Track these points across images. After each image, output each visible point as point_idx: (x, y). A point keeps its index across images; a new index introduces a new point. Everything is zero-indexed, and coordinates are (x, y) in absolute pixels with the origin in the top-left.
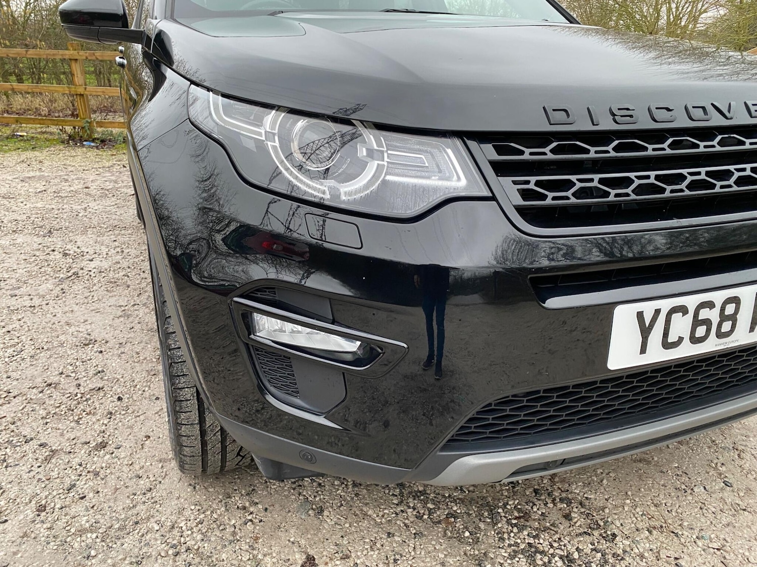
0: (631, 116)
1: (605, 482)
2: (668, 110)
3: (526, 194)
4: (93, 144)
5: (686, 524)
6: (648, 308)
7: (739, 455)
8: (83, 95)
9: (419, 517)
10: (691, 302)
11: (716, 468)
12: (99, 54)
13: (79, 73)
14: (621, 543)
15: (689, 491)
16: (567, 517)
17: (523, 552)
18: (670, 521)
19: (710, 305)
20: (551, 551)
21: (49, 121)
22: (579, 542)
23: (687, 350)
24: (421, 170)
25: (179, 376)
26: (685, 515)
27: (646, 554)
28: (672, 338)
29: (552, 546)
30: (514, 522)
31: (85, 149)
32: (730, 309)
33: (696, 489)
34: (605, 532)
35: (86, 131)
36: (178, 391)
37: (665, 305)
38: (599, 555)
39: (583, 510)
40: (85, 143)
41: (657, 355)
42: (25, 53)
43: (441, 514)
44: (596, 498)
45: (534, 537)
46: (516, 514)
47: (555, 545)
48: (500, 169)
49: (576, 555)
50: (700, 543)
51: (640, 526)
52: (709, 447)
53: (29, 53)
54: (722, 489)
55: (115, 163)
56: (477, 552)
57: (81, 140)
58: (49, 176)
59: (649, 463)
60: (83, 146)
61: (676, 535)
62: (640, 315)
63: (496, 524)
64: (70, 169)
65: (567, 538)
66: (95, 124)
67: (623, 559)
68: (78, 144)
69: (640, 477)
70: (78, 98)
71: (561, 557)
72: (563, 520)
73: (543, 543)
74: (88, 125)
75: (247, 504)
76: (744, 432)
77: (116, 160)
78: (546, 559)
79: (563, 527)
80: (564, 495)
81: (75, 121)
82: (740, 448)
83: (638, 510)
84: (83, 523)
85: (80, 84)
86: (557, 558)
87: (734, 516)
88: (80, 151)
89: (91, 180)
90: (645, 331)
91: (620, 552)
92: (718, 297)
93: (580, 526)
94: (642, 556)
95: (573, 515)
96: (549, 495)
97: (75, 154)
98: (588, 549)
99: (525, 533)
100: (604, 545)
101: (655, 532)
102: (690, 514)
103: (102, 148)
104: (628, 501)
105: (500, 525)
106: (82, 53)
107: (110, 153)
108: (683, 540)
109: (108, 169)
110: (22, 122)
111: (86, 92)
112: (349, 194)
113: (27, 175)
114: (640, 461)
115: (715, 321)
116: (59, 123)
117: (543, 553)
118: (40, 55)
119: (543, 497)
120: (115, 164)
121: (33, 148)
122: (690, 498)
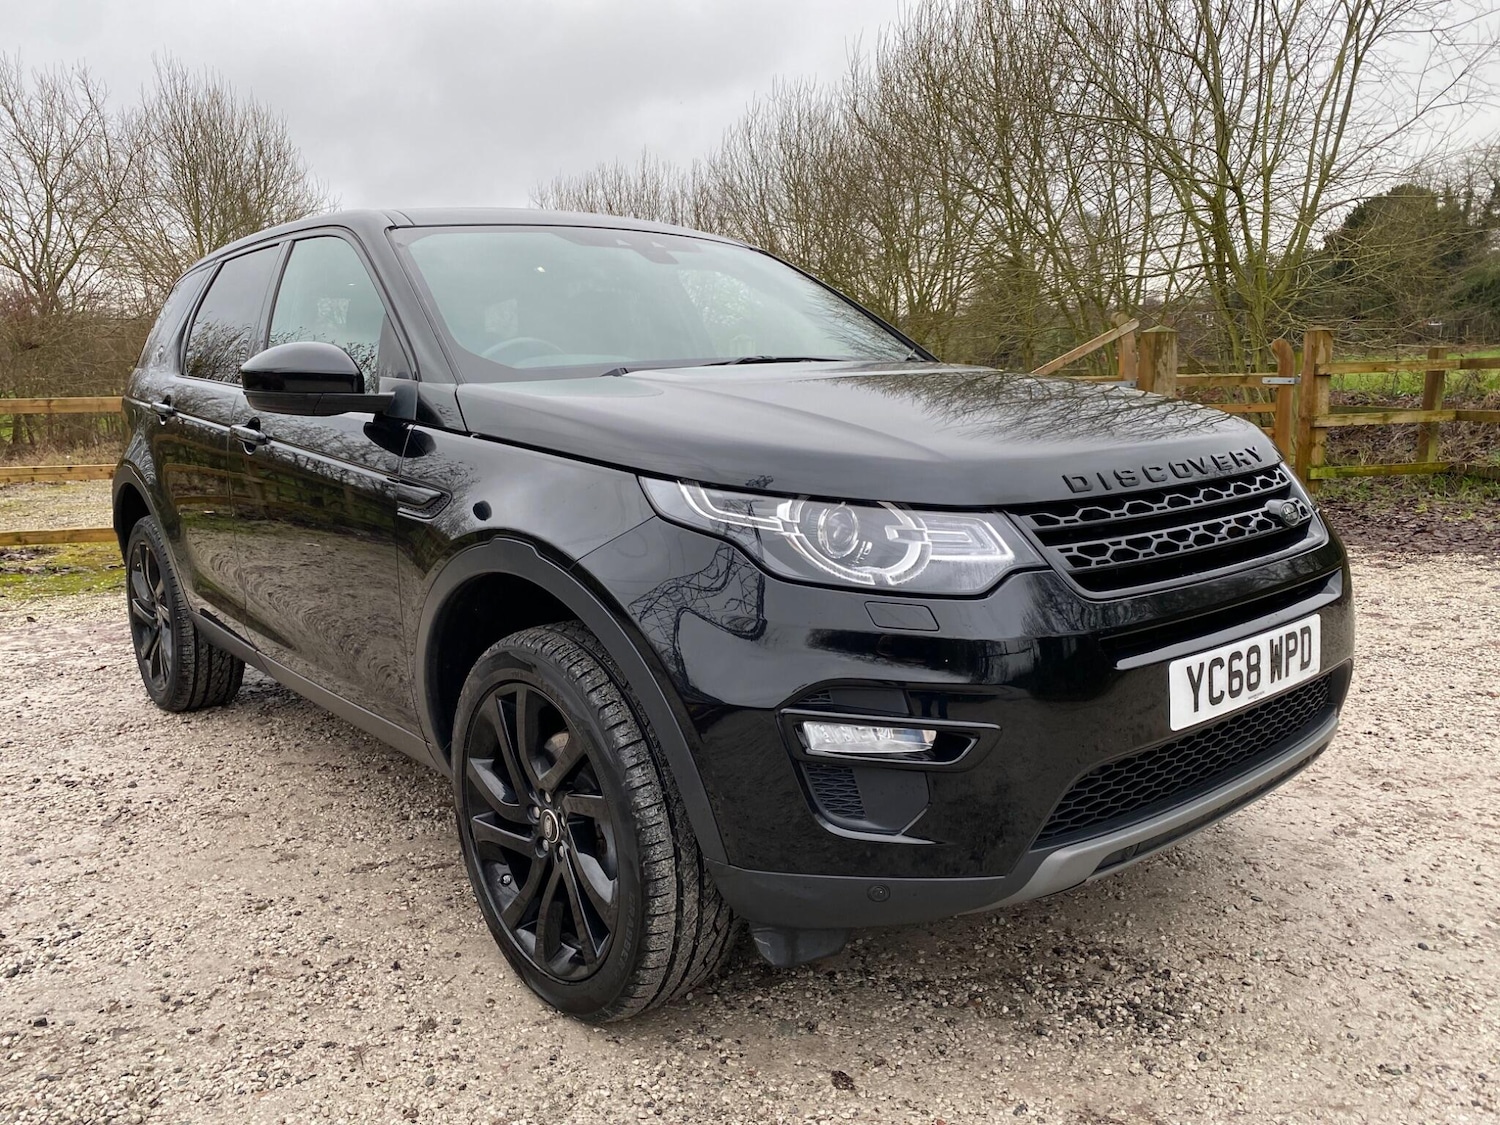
0: (1133, 478)
1: (1129, 923)
2: (1158, 469)
3: (1074, 560)
5: (1234, 945)
6: (1193, 661)
7: (1255, 869)
9: (938, 1006)
10: (1224, 653)
11: (1237, 886)
14: (1179, 978)
15: (1222, 914)
16: (1107, 967)
17: (1078, 1011)
18: (1216, 946)
19: (1237, 655)
20: (1109, 1003)
22: (1134, 987)
23: (1229, 706)
24: (962, 547)
25: (653, 845)
26: (1228, 937)
27: (1209, 981)
28: (1216, 694)
29: (1107, 999)
30: (1051, 986)
32: (1254, 659)
33: (1227, 910)
34: (1156, 972)
36: (653, 866)
37: (1207, 658)
38: (1161, 994)
39: (1119, 957)
41: (1208, 713)
43: (961, 997)
44: (1129, 941)
45: (1082, 995)
46: (1048, 978)
47: (1110, 996)
48: (1048, 538)
49: (1137, 1000)
50: (1257, 959)
51: (1189, 957)
52: (1220, 867)
54: (1253, 905)
56: (1028, 1024)
59: (1165, 896)
61: (1230, 957)
62: (1189, 669)
63: (1033, 992)
65: (1119, 987)
67: (1187, 991)
69: (1163, 911)
71: (1123, 1006)
72: (1104, 972)
73: (1095, 997)
75: (709, 1041)
76: (1248, 845)
78: (1108, 1012)
79: (1107, 977)
80: (1090, 948)
82: (1253, 861)
83: (1178, 943)
84: (493, 1113)
86: (1119, 1008)
87: (1277, 927)
90: (1196, 687)
91: (1181, 986)
92: (1243, 646)
93: (1126, 973)
94: (1206, 985)
95: (1112, 964)
96: (1073, 951)
98: (1147, 991)
99: (1070, 994)
100: (1161, 984)
101: (1206, 960)
102: (1234, 935)
104: (1163, 938)
105: (1037, 993)
108: (1239, 961)
112: (897, 578)
114: (1155, 895)
115: (1245, 672)
117: (1100, 1007)
119: (1068, 955)
122: (1225, 920)
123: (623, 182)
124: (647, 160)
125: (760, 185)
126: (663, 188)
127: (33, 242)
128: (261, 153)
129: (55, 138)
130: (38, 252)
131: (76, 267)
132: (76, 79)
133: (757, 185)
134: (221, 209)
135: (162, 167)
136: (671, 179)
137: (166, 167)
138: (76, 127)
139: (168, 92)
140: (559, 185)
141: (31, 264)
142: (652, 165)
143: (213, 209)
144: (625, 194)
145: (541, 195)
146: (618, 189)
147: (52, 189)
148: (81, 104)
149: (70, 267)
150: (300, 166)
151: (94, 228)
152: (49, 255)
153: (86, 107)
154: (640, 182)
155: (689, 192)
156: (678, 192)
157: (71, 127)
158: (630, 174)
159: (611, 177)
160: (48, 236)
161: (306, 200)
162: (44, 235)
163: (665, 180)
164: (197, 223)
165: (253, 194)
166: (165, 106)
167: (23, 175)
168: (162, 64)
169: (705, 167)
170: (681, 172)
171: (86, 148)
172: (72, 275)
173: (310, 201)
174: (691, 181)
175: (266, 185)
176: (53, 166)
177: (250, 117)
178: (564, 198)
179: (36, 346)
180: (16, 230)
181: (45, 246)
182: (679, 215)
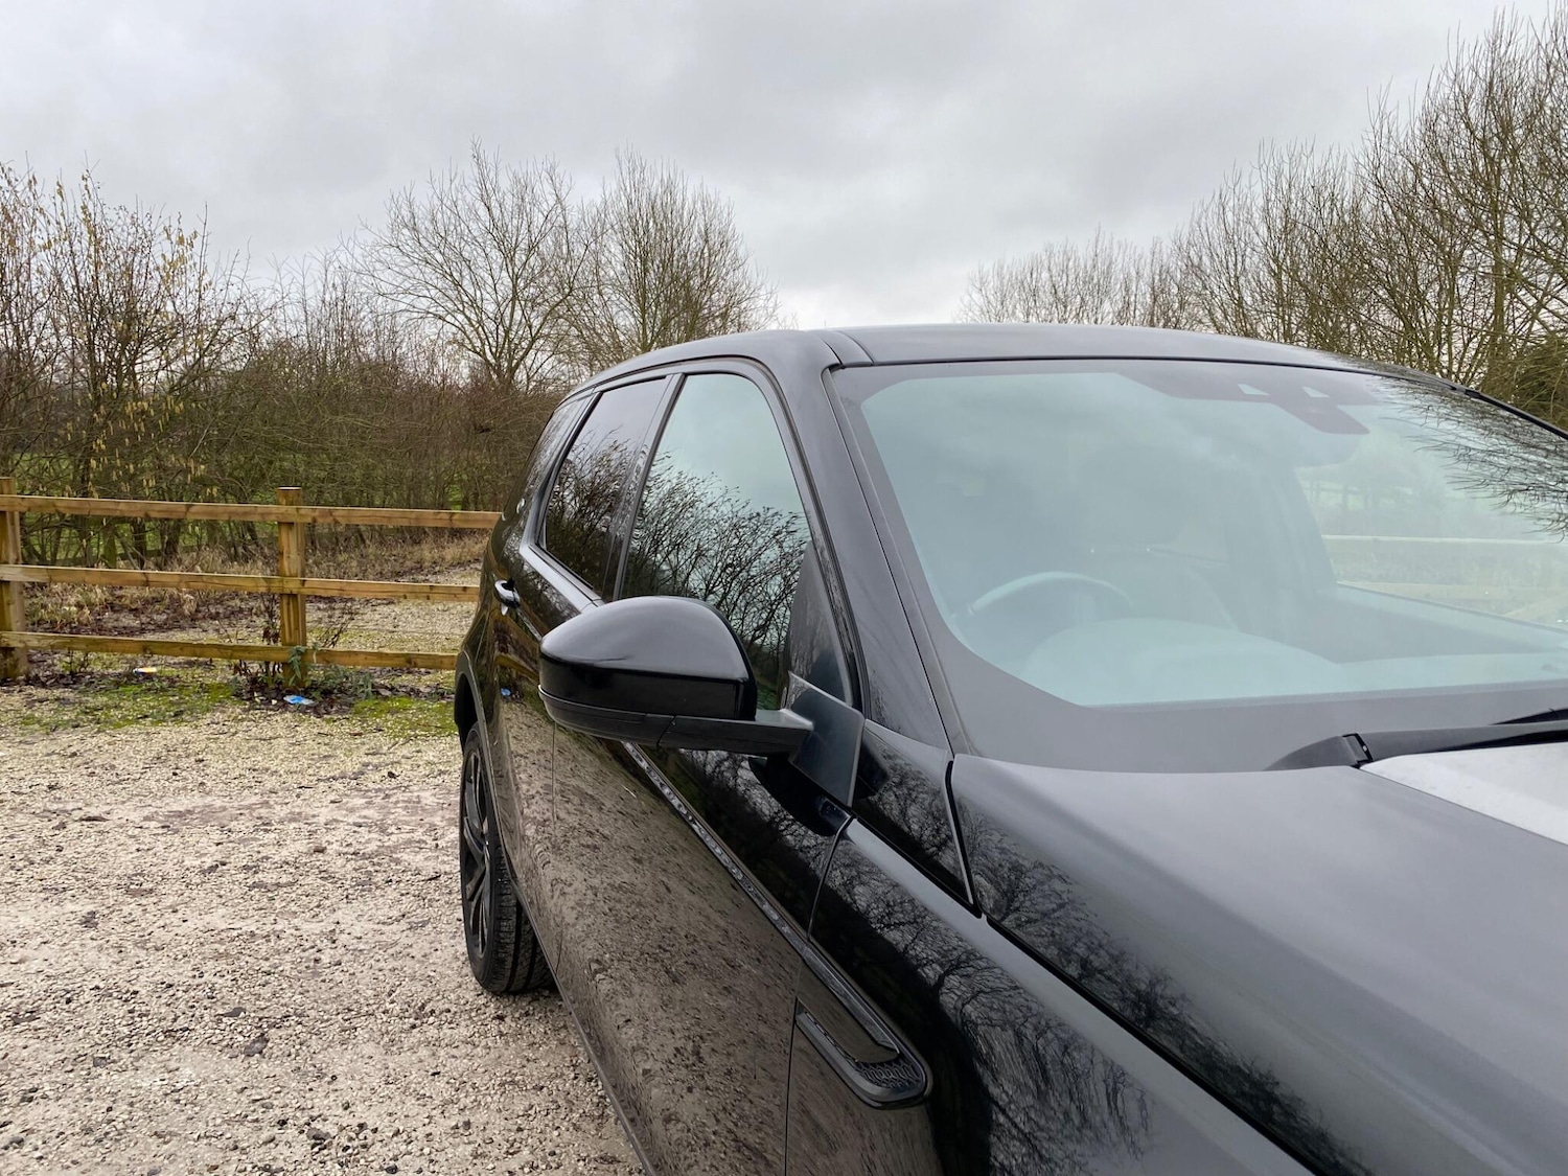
4: (306, 702)
8: (295, 596)
12: (343, 513)
13: (293, 549)
21: (215, 650)
31: (288, 715)
35: (293, 672)
40: (288, 699)
42: (184, 509)
53: (193, 510)
55: (366, 759)
57: (281, 691)
58: (225, 809)
60: (285, 706)
64: (271, 782)
66: (314, 657)
68: (274, 702)
70: (285, 601)
74: (299, 658)
77: (364, 749)
81: (272, 649)
85: (293, 571)
88: (280, 722)
89: (322, 820)
97: (270, 734)
103: (328, 713)
106: (306, 510)
107: (346, 728)
109: (354, 783)
110: (155, 650)
111: (303, 590)
113: (175, 807)
116: (236, 654)
118: (216, 515)
120: (366, 765)
121: (176, 715)
123: (1071, 264)
124: (1101, 239)
125: (1235, 265)
126: (1117, 267)
127: (497, 329)
128: (707, 241)
129: (524, 230)
130: (501, 340)
131: (532, 352)
132: (544, 174)
133: (1231, 265)
134: (666, 296)
135: (615, 258)
136: (1127, 259)
137: (620, 257)
138: (541, 220)
139: (627, 184)
140: (1002, 268)
141: (494, 350)
142: (1107, 243)
143: (658, 296)
144: (1072, 277)
145: (981, 279)
146: (1065, 271)
147: (517, 279)
148: (548, 197)
149: (526, 353)
150: (741, 253)
151: (551, 315)
152: (510, 342)
153: (552, 201)
154: (1090, 263)
155: (1146, 273)
156: (1134, 274)
157: (539, 219)
158: (1080, 254)
159: (1058, 259)
160: (511, 325)
161: (744, 286)
162: (508, 322)
163: (1120, 260)
164: (644, 311)
165: (696, 282)
166: (623, 197)
167: (494, 266)
168: (623, 158)
169: (1167, 246)
170: (1138, 251)
171: (549, 240)
172: (528, 362)
173: (748, 287)
174: (1149, 261)
175: (708, 273)
176: (520, 257)
177: (699, 206)
178: (1005, 281)
179: (488, 430)
180: (484, 317)
181: (507, 332)
182: (1132, 298)
